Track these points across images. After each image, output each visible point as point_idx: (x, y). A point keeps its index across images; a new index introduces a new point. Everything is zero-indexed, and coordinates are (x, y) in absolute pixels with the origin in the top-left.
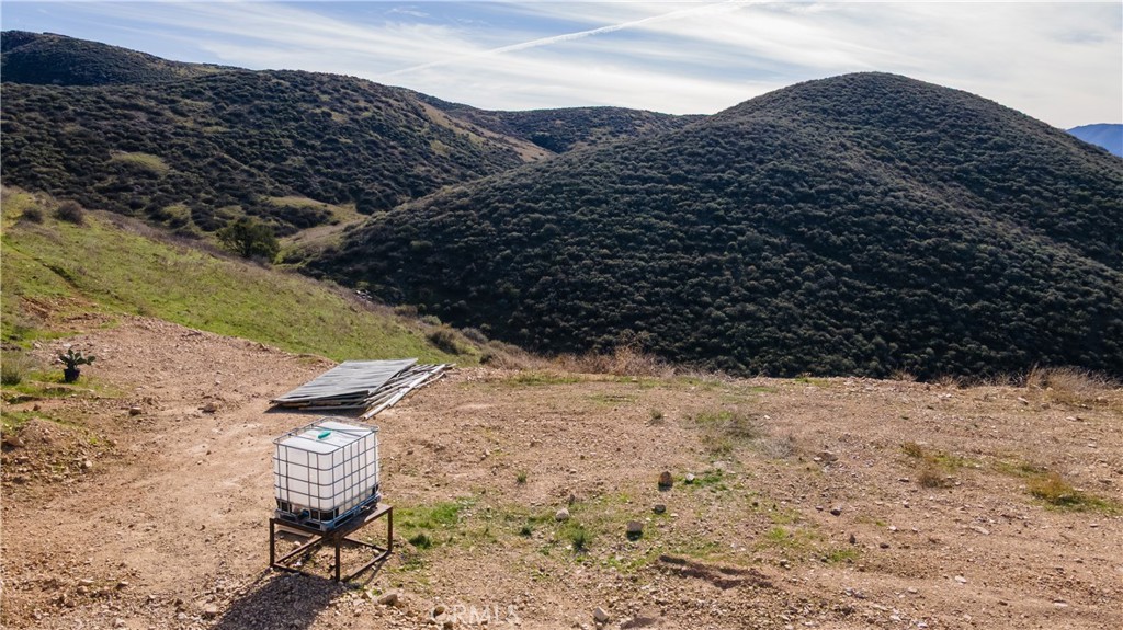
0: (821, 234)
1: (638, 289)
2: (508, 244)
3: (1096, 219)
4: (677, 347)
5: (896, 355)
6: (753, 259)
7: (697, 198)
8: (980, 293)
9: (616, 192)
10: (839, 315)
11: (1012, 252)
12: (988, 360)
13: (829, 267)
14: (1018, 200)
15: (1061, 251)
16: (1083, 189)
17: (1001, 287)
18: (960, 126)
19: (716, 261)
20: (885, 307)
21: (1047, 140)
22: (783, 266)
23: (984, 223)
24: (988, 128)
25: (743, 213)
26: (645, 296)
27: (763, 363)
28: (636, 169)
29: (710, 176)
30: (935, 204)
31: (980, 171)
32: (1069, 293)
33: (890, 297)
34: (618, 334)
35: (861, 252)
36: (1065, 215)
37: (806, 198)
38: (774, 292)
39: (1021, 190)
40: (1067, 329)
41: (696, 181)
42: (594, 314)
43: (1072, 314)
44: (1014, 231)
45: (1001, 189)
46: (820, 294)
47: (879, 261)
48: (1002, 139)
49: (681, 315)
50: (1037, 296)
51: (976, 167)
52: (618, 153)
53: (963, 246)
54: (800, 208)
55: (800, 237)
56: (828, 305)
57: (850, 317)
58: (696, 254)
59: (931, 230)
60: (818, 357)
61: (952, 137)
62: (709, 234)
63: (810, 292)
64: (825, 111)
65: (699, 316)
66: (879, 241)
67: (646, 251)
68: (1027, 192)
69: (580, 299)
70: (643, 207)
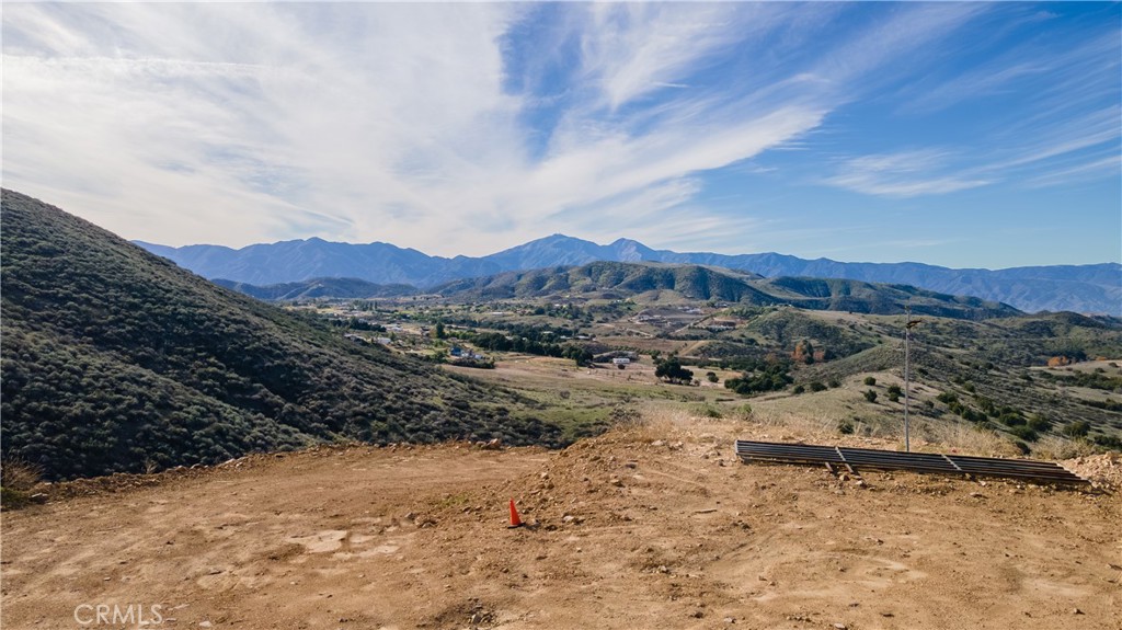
3: (145, 326)
11: (36, 364)
14: (64, 308)
15: (97, 360)
16: (135, 297)
17: (18, 406)
23: (8, 334)
24: (35, 232)
31: (20, 277)
32: (98, 403)
36: (115, 323)
39: (67, 298)
40: (92, 443)
43: (99, 426)
45: (44, 296)
48: (50, 244)
50: (60, 412)
51: (13, 271)
68: (74, 300)
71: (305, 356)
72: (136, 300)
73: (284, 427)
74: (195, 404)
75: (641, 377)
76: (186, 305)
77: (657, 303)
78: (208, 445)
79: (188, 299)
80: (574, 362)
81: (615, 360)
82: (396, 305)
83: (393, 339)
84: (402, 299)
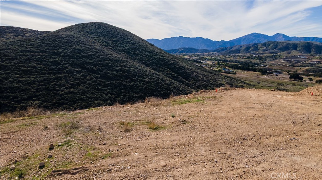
0: (90, 67)
1: (33, 88)
3: (154, 61)
4: (49, 105)
5: (114, 99)
6: (71, 75)
7: (51, 57)
8: (132, 81)
10: (98, 89)
11: (138, 70)
12: (136, 97)
13: (94, 76)
15: (148, 69)
16: (151, 54)
17: (137, 78)
18: (123, 38)
19: (59, 77)
20: (110, 86)
21: (142, 42)
22: (80, 77)
23: (131, 63)
24: (129, 39)
25: (67, 62)
26: (35, 89)
28: (27, 48)
29: (54, 50)
30: (120, 58)
31: (129, 50)
32: (151, 79)
33: (111, 83)
35: (102, 72)
36: (148, 60)
37: (85, 57)
38: (79, 85)
39: (138, 54)
40: (151, 87)
41: (50, 52)
42: (17, 97)
43: (152, 84)
44: (138, 64)
45: (134, 54)
46: (92, 84)
47: (107, 74)
48: (133, 41)
49: (50, 94)
50: (144, 80)
51: (128, 48)
52: (19, 42)
53: (127, 69)
54: (84, 60)
55: (84, 68)
56: (95, 87)
57: (101, 90)
58: (52, 75)
59: (119, 65)
60: (93, 102)
61: (121, 40)
62: (56, 68)
63: (89, 84)
64: (88, 32)
65: (56, 94)
66: (107, 68)
67: (34, 75)
68: (140, 55)
69: (9, 93)
70: (31, 61)
71: (189, 69)
72: (151, 55)
73: (187, 87)
74: (168, 80)
75: (284, 79)
76: (161, 56)
77: (290, 55)
78: (173, 90)
79: (162, 54)
80: (261, 73)
81: (274, 73)
82: (204, 55)
83: (206, 65)
84: (205, 54)
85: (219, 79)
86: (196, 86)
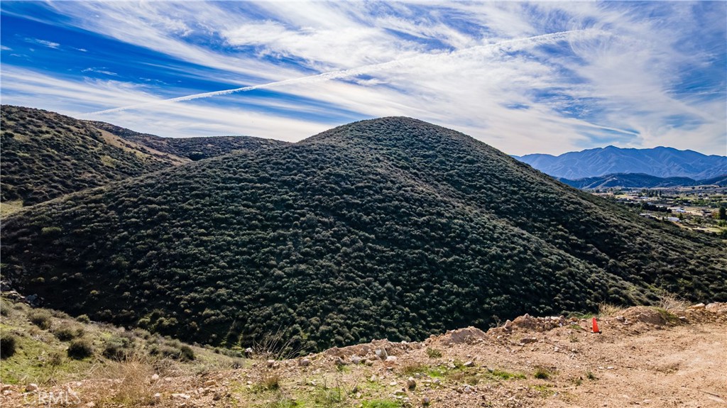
0: (356, 215)
1: (223, 258)
2: (126, 227)
3: (521, 204)
4: (246, 299)
5: (400, 295)
6: (309, 233)
7: (276, 192)
8: (454, 251)
9: (218, 188)
10: (364, 269)
11: (472, 224)
12: (458, 294)
13: (360, 237)
14: (480, 193)
15: (501, 223)
16: (514, 187)
17: (466, 246)
18: (448, 149)
19: (283, 235)
20: (395, 262)
21: (496, 159)
22: (329, 237)
23: (458, 207)
24: (464, 151)
25: (306, 202)
26: (227, 263)
27: (306, 307)
28: (235, 173)
29: (286, 178)
30: (430, 195)
31: (459, 176)
32: (504, 249)
33: (398, 256)
34: (202, 291)
35: (382, 226)
36: (506, 202)
37: (348, 191)
38: (320, 255)
39: (481, 187)
40: (503, 271)
41: (277, 181)
42: (186, 277)
43: (505, 262)
44: (475, 211)
45: (470, 186)
46: (352, 255)
47: (393, 231)
48: (472, 157)
49: (253, 275)
50: (486, 252)
51: (457, 173)
52: (225, 162)
53: (444, 221)
54: (344, 198)
55: (342, 217)
56: (357, 262)
57: (372, 270)
58: (269, 230)
59: (426, 211)
61: (444, 155)
62: (281, 217)
63: (346, 254)
64: (369, 138)
65: (266, 275)
66: (393, 219)
67: (234, 229)
68: (485, 188)
69: (177, 267)
70: (235, 199)
71: (621, 227)
72: (515, 189)
73: (612, 275)
74: (555, 254)
76: (543, 192)
78: (565, 282)
79: (544, 188)
82: (677, 193)
83: (681, 217)
84: (681, 189)
85: (721, 259)
86: (641, 275)
